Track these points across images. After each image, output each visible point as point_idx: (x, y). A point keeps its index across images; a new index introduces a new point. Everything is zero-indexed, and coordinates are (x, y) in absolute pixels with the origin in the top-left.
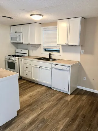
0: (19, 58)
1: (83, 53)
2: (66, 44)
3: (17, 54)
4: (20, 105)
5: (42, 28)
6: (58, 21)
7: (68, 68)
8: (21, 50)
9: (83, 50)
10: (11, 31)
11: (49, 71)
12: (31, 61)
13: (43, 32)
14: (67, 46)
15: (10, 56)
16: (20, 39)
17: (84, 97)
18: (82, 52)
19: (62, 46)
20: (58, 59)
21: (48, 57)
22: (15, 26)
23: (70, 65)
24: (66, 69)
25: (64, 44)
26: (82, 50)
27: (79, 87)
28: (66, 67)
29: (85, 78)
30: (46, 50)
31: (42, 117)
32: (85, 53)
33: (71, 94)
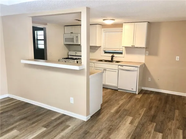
0: (78, 60)
1: (147, 55)
2: (132, 46)
3: (70, 57)
4: (103, 99)
5: (103, 29)
6: (124, 24)
7: (136, 69)
8: (76, 52)
9: (148, 52)
10: (65, 32)
11: (115, 72)
12: (94, 63)
13: (103, 34)
14: (133, 48)
15: (64, 58)
16: (77, 41)
17: (152, 96)
18: (146, 53)
19: (126, 48)
20: (122, 61)
21: (110, 59)
22: (71, 26)
23: (139, 66)
24: (134, 70)
25: (130, 46)
26: (146, 52)
27: (143, 88)
28: (134, 68)
29: (150, 78)
30: (106, 52)
31: (123, 108)
32: (150, 54)
33: (138, 94)
